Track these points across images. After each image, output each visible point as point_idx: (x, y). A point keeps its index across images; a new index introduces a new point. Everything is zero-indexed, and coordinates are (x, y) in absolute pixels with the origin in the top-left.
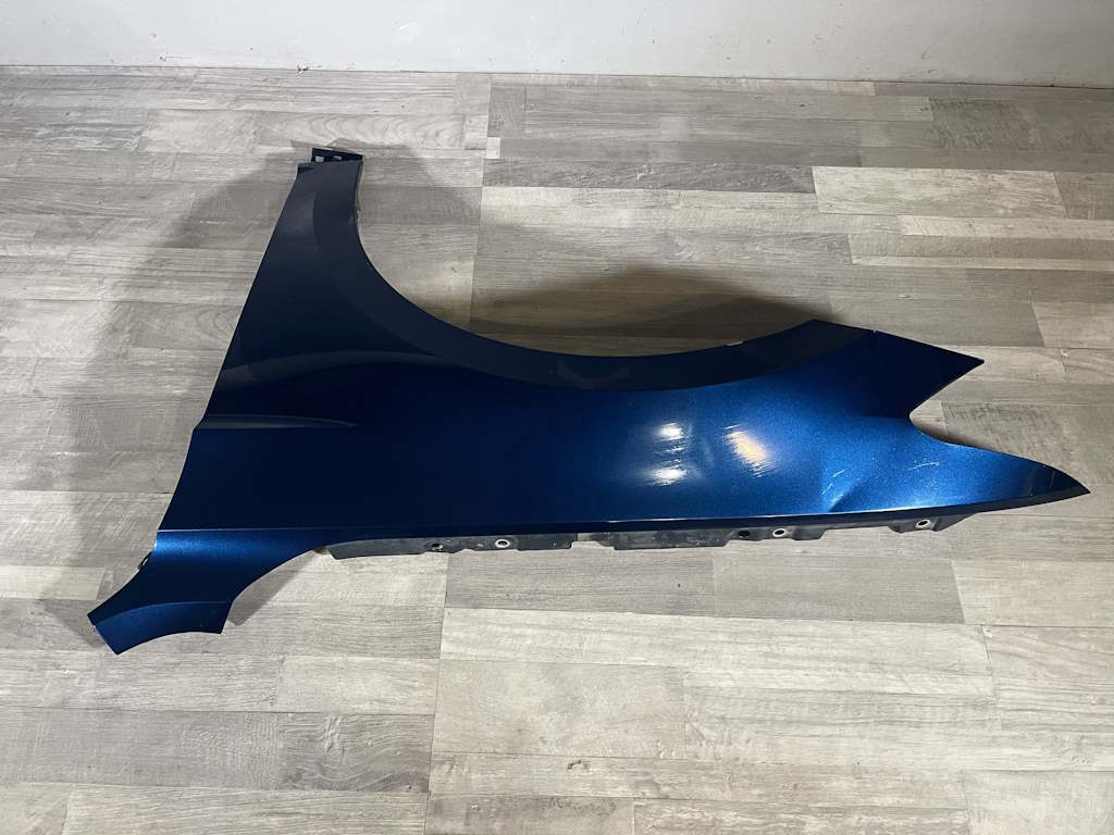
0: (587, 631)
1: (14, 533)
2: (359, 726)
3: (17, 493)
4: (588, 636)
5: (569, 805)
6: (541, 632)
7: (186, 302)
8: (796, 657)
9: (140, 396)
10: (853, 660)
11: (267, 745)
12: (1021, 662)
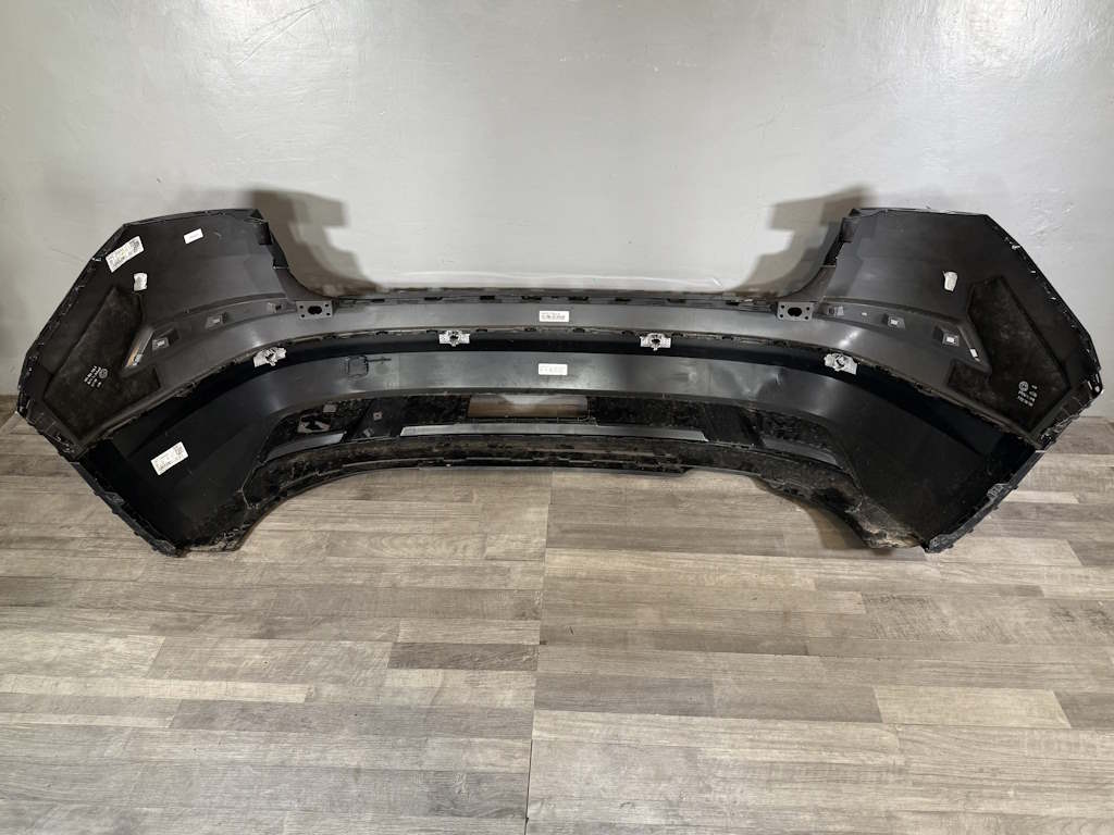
0: (629, 725)
1: (251, 663)
2: (477, 779)
3: (252, 641)
4: (631, 728)
5: (622, 828)
6: (600, 725)
7: (363, 530)
8: (773, 742)
9: (332, 585)
10: (810, 744)
11: (417, 790)
12: (923, 746)
